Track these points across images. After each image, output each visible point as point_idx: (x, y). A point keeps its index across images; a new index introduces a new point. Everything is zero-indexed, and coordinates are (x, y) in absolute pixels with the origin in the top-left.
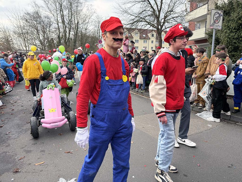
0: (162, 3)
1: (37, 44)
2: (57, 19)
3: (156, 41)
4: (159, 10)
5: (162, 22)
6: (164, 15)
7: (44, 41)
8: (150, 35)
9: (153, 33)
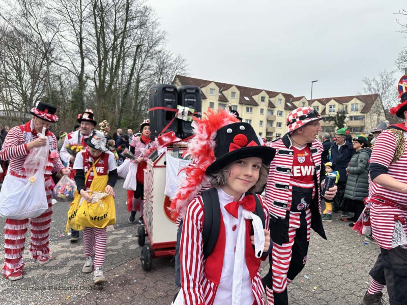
1: (13, 101)
3: (268, 110)
7: (32, 94)
8: (257, 98)
9: (263, 94)
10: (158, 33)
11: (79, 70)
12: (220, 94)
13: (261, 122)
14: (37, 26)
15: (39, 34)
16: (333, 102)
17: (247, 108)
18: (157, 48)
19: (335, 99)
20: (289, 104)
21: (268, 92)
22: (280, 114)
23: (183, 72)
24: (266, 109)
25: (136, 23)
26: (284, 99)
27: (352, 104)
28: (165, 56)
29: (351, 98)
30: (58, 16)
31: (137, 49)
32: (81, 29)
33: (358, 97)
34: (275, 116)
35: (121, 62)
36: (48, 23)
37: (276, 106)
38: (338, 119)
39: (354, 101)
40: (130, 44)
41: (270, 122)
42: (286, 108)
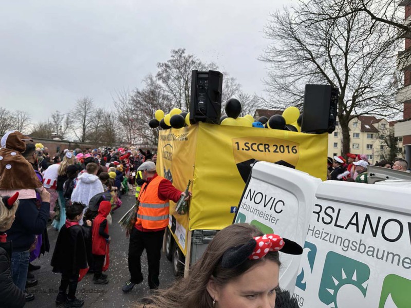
0: (347, 75)
2: (180, 101)
4: (343, 86)
5: (347, 106)
6: (353, 93)
13: (336, 144)
20: (367, 127)
22: (357, 135)
24: (339, 132)
26: (360, 122)
37: (351, 129)
42: (363, 130)
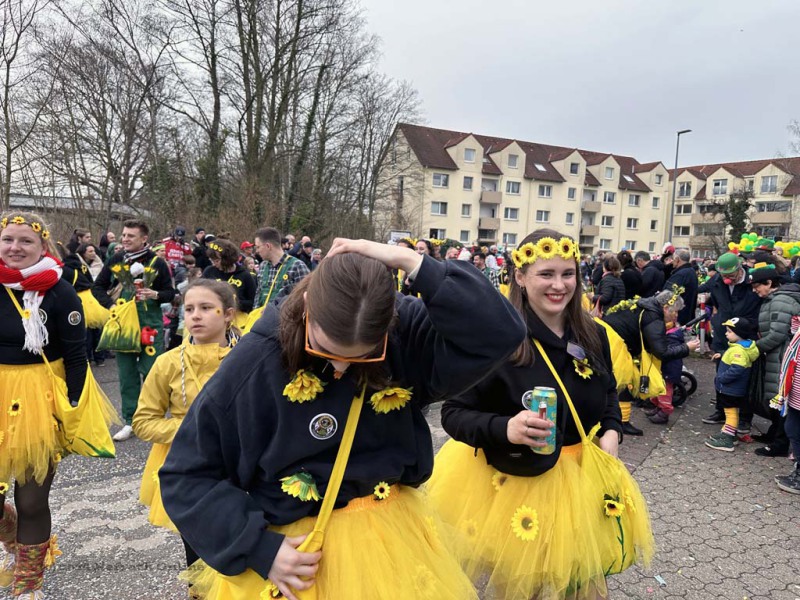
1: (92, 178)
3: (585, 191)
8: (561, 166)
9: (575, 158)
10: (363, 40)
11: (211, 117)
12: (485, 160)
13: (570, 215)
14: (132, 34)
15: (135, 49)
16: (721, 174)
17: (542, 189)
18: (361, 71)
19: (727, 167)
20: (629, 179)
21: (585, 155)
22: (610, 198)
23: (410, 118)
24: (580, 187)
25: (318, 21)
26: (617, 168)
27: (763, 177)
28: (376, 85)
29: (762, 165)
30: (170, 14)
31: (320, 75)
32: (212, 37)
33: (777, 163)
34: (600, 204)
35: (291, 101)
36: (151, 27)
37: (601, 182)
38: (733, 210)
39: (767, 171)
40: (308, 63)
41: (588, 215)
42: (623, 186)
